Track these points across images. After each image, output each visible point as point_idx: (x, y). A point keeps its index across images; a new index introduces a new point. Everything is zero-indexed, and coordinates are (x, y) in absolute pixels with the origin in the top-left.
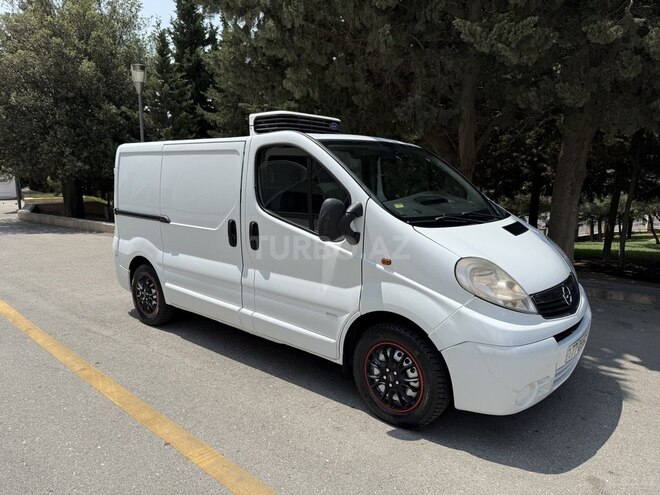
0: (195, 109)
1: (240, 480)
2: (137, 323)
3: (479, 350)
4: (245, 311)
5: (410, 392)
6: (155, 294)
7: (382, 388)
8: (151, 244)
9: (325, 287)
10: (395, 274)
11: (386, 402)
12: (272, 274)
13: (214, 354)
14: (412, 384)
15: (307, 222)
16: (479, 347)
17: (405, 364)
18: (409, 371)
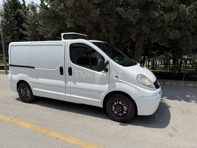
0: (19, 30)
1: (87, 144)
2: (21, 102)
3: (145, 99)
4: (67, 95)
5: (124, 112)
6: (29, 92)
7: (116, 112)
8: (27, 76)
9: (97, 85)
10: (120, 80)
11: (117, 116)
12: (77, 83)
13: (55, 109)
14: (125, 110)
15: (90, 66)
16: (145, 98)
17: (123, 105)
18: (124, 107)
